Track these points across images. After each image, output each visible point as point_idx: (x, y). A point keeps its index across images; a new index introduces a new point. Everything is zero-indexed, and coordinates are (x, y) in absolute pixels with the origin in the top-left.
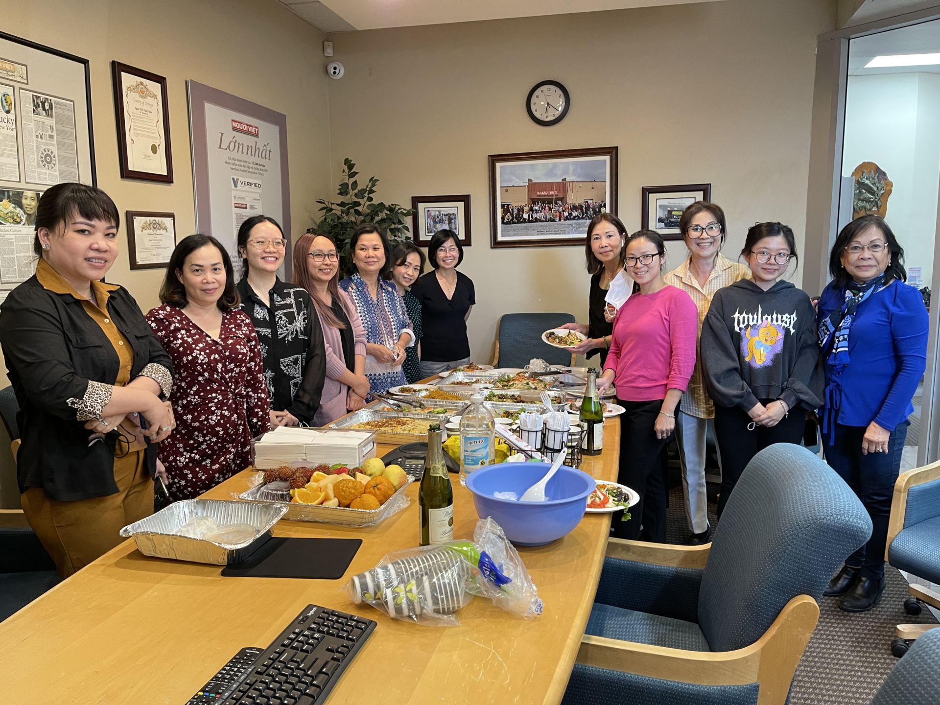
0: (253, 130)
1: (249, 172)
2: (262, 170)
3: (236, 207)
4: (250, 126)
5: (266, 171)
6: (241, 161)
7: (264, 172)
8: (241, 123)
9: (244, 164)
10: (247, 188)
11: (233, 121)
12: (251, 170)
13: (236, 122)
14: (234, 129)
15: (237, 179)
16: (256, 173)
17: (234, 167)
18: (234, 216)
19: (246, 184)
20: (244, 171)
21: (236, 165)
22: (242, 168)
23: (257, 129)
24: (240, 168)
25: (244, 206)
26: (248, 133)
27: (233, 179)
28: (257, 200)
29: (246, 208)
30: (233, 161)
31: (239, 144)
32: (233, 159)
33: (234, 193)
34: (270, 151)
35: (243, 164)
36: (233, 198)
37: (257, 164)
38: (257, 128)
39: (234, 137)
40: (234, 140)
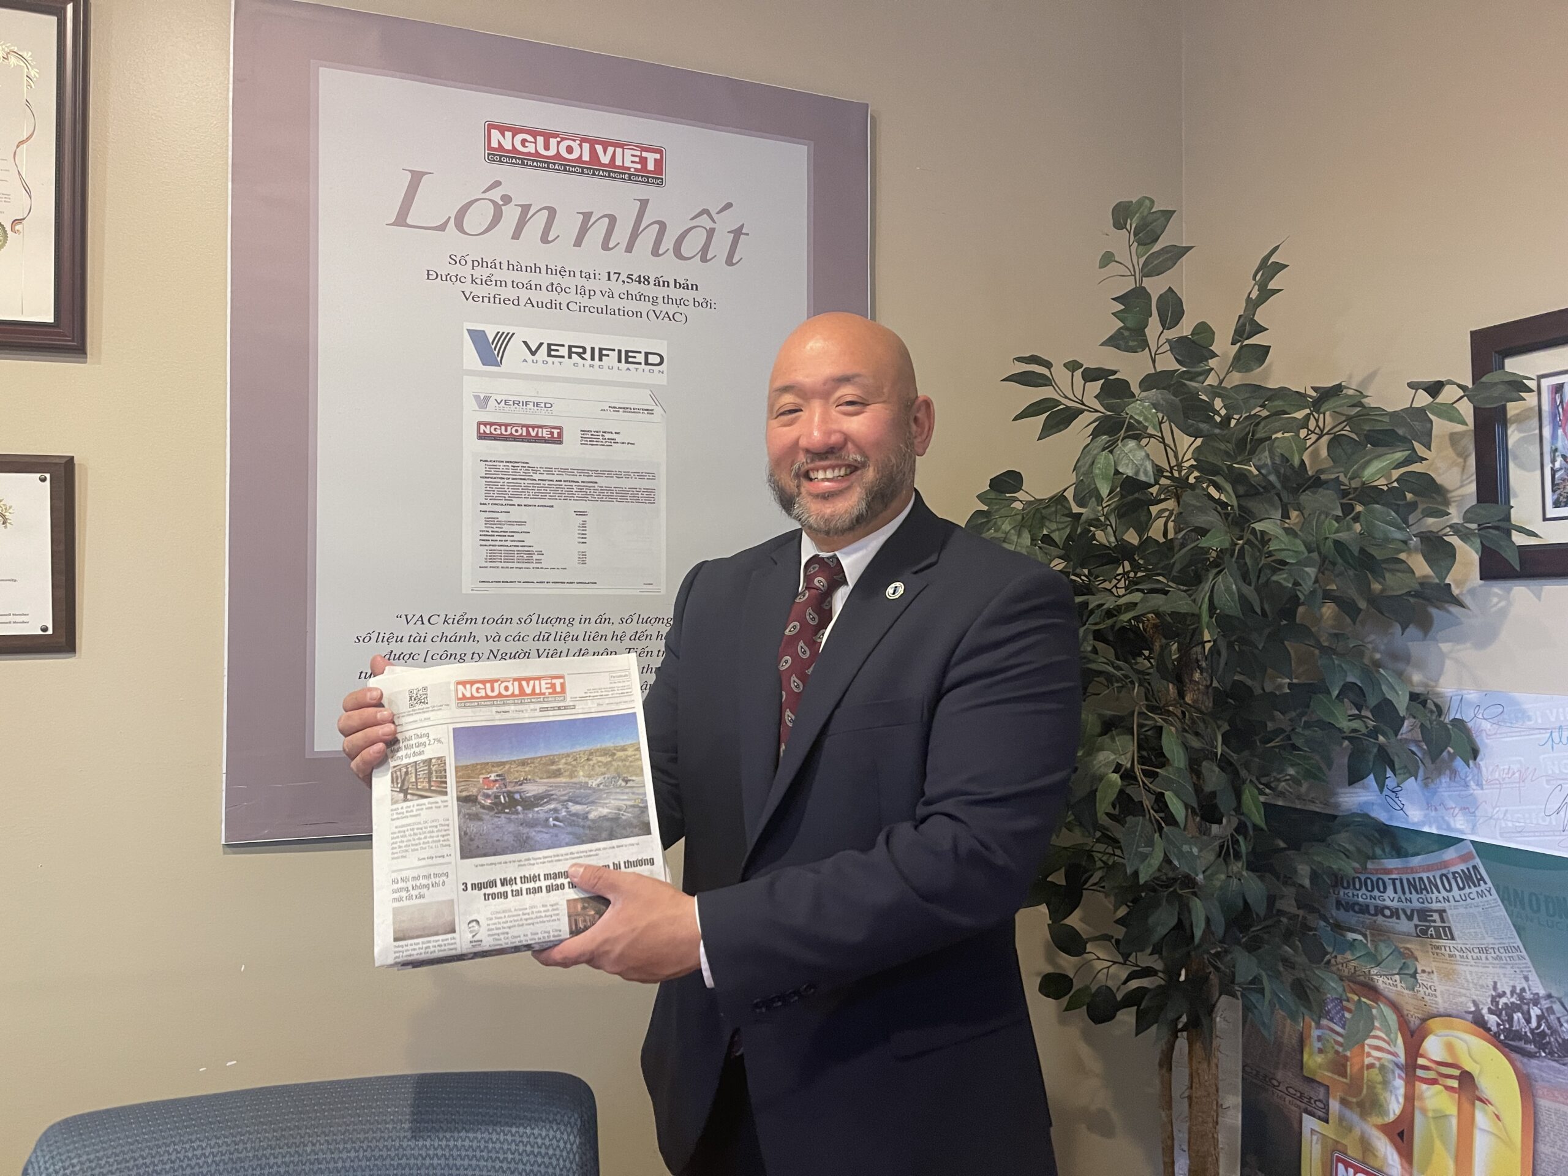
0: (627, 159)
1: (583, 309)
2: (682, 302)
3: (482, 437)
4: (606, 145)
5: (708, 304)
6: (535, 269)
7: (690, 310)
8: (548, 136)
9: (556, 279)
10: (569, 367)
11: (491, 126)
12: (598, 301)
13: (515, 131)
14: (497, 155)
15: (504, 339)
16: (638, 314)
17: (481, 290)
18: (471, 471)
19: (564, 351)
20: (552, 305)
21: (502, 283)
22: (545, 296)
23: (651, 158)
24: (524, 295)
25: (544, 433)
26: (592, 168)
27: (478, 337)
28: (636, 411)
29: (558, 441)
30: (481, 272)
31: (526, 208)
32: (482, 263)
33: (472, 386)
34: (738, 233)
35: (545, 280)
36: (470, 404)
37: (643, 280)
38: (660, 152)
39: (497, 184)
40: (496, 195)
